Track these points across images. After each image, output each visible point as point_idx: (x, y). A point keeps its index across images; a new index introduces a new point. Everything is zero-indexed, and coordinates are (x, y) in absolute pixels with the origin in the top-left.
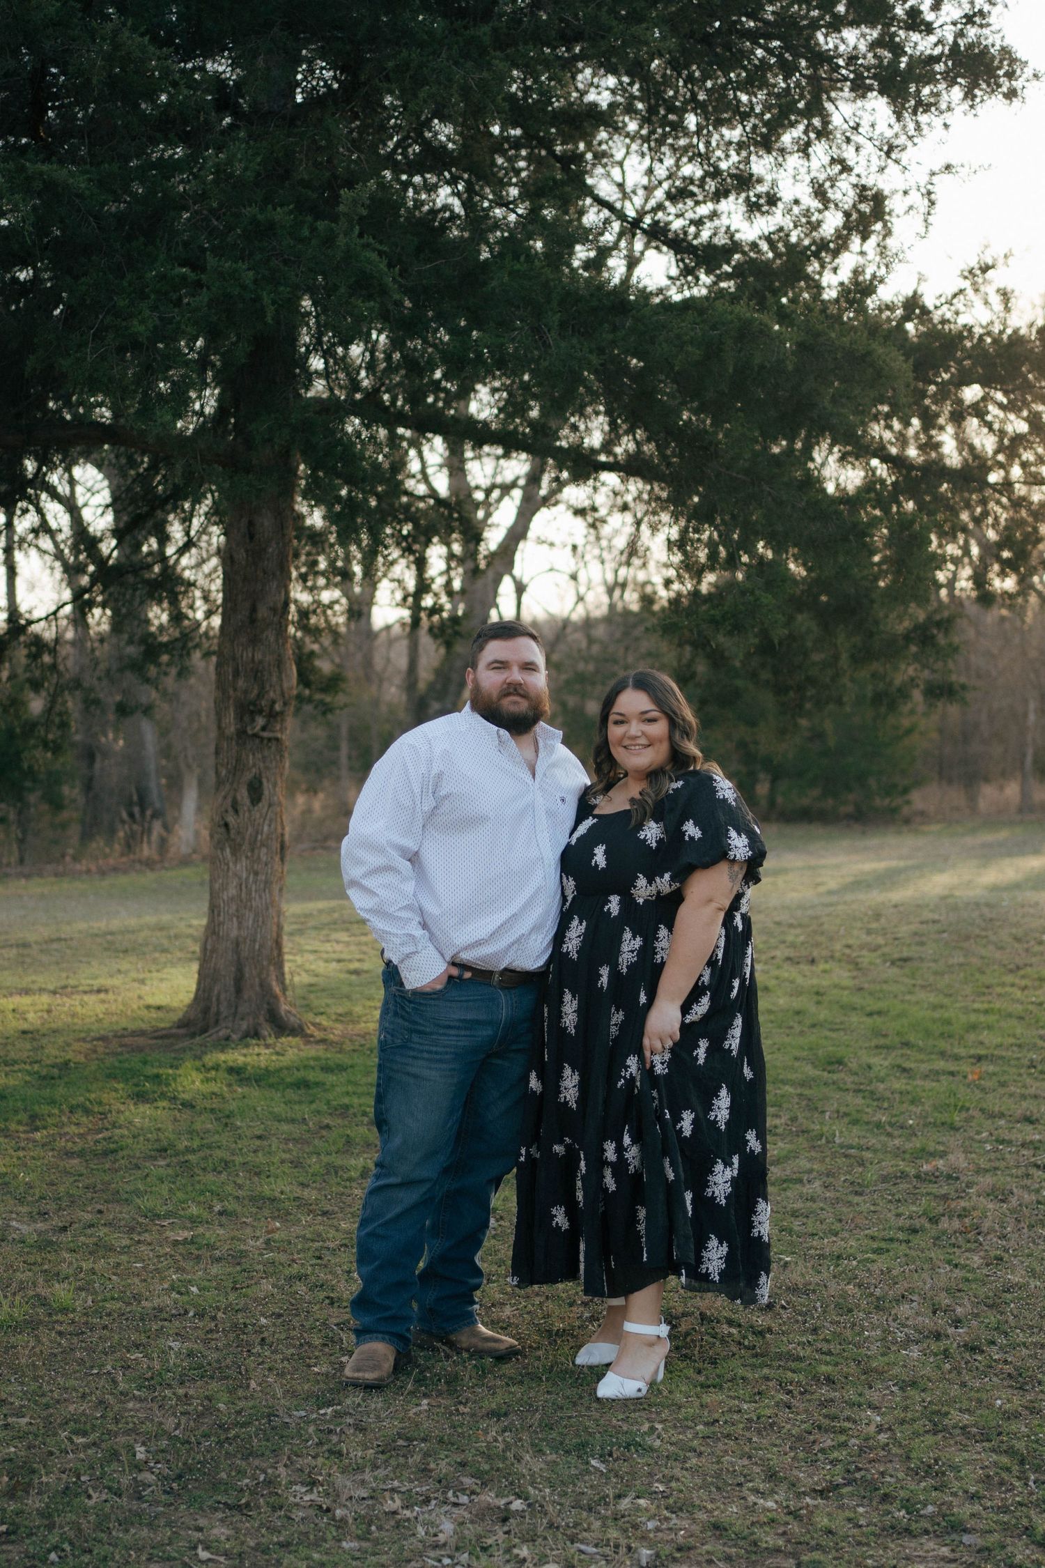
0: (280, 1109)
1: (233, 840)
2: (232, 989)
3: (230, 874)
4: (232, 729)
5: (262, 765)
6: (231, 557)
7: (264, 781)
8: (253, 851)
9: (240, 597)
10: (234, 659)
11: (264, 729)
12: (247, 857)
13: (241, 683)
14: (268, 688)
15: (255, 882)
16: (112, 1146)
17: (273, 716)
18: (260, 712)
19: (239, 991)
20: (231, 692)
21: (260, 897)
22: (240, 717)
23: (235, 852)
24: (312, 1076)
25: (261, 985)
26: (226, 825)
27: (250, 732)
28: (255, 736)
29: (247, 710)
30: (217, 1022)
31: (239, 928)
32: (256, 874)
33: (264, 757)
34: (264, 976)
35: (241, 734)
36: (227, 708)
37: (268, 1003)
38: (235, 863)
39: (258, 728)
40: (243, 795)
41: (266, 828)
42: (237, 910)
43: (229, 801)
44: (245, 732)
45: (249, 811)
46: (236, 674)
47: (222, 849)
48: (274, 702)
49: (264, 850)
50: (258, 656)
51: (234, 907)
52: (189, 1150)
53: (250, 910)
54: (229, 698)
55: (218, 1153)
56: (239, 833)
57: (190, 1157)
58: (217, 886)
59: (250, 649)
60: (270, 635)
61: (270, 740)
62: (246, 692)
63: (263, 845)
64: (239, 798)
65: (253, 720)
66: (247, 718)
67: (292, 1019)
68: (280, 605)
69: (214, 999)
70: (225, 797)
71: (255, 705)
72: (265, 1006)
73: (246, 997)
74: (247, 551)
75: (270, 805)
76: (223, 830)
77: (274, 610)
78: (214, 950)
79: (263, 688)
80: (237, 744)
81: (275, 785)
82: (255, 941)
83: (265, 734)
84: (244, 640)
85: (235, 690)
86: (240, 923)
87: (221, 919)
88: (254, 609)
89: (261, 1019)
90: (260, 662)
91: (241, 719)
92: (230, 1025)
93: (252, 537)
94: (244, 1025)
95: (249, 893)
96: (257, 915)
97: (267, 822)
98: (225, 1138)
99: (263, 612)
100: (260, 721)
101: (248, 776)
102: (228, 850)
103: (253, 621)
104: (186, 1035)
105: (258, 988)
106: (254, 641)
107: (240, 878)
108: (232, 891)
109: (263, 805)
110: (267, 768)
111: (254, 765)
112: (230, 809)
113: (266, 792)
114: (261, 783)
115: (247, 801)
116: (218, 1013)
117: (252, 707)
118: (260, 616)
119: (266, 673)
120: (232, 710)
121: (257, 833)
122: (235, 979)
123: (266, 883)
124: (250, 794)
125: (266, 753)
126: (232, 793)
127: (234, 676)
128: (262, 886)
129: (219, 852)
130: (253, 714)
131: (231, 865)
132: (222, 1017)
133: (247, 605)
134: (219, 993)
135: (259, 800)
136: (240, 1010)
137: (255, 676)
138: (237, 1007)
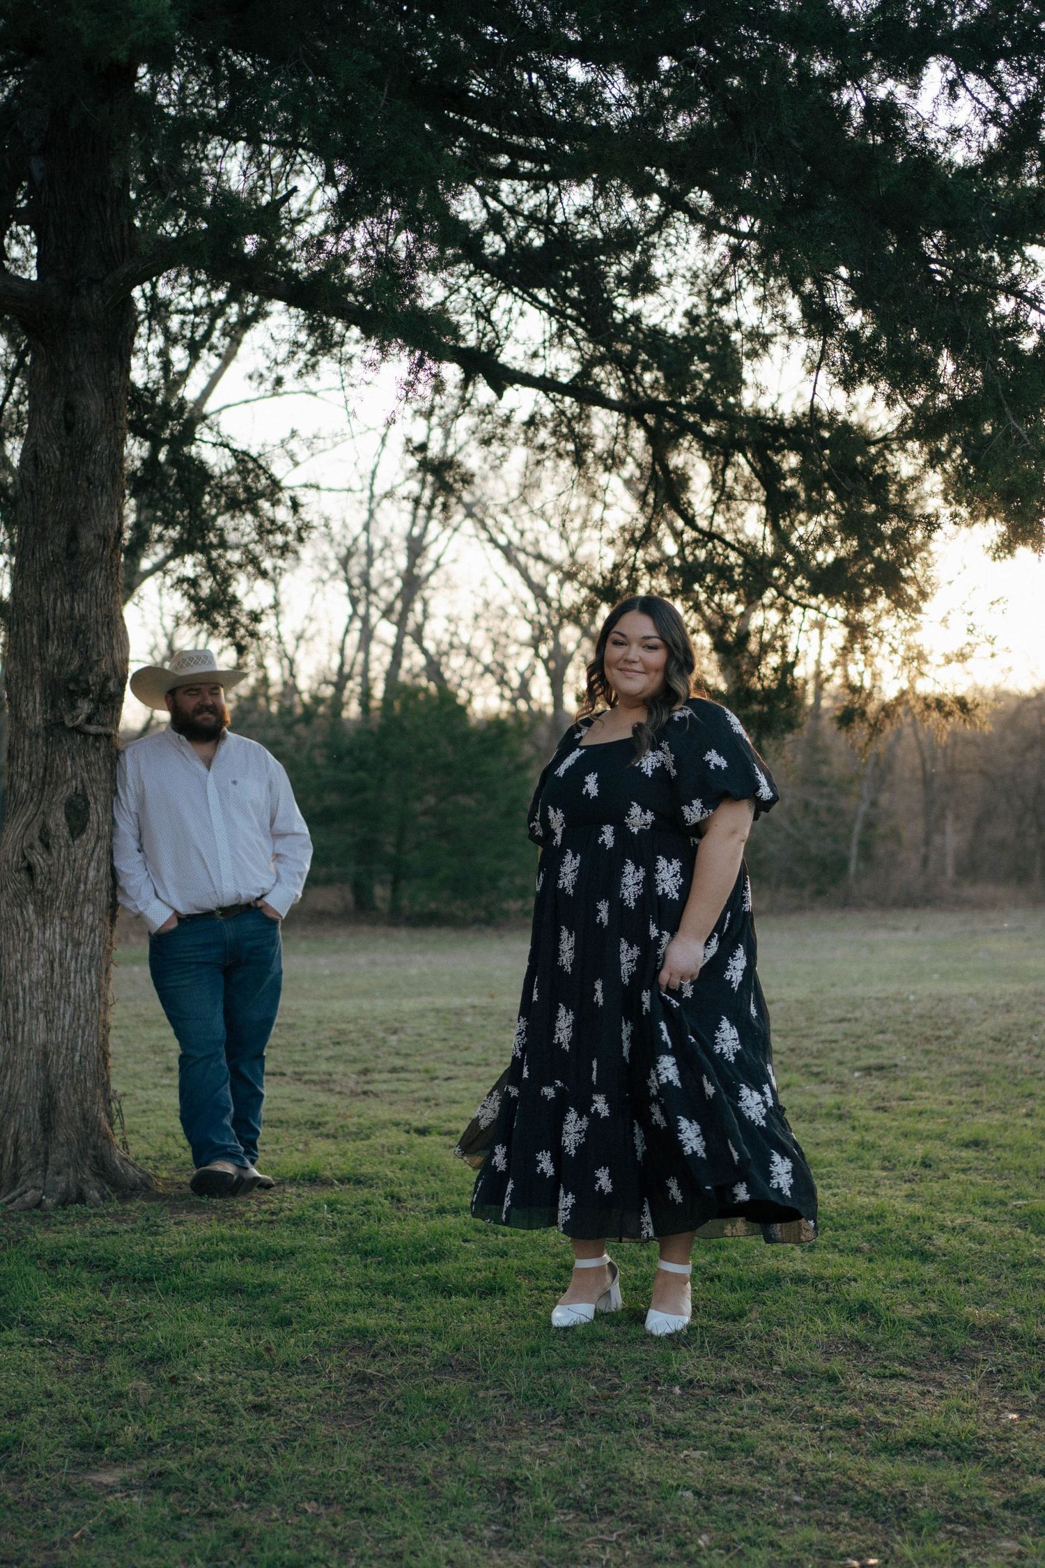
1: (41, 892)
2: (38, 1126)
3: (35, 946)
4: (38, 720)
5: (85, 775)
6: (36, 458)
7: (91, 799)
8: (71, 908)
9: (50, 519)
10: (40, 611)
11: (89, 720)
12: (62, 918)
13: (52, 649)
14: (95, 657)
15: (76, 957)
17: (104, 700)
18: (86, 693)
19: (48, 1127)
20: (37, 664)
22: (51, 702)
23: (41, 910)
25: (84, 1119)
26: (30, 869)
27: (70, 725)
28: (77, 730)
29: (64, 690)
30: (15, 1178)
31: (49, 1030)
32: (77, 944)
33: (89, 764)
34: (88, 1104)
35: (55, 729)
36: (30, 688)
37: (95, 1148)
38: (43, 927)
39: (81, 718)
40: (58, 820)
41: (92, 874)
42: (46, 1002)
43: (35, 831)
44: (59, 724)
45: (69, 846)
46: (45, 635)
47: (21, 906)
48: (107, 679)
49: (89, 908)
50: (80, 609)
51: (40, 997)
53: (67, 1002)
54: (33, 674)
56: (49, 881)
58: (12, 964)
59: (67, 598)
60: (97, 578)
61: (97, 737)
62: (60, 663)
63: (87, 899)
64: (52, 825)
65: (73, 707)
66: (62, 703)
67: (131, 1169)
68: (112, 533)
69: (9, 1142)
70: (28, 826)
71: (77, 682)
72: (91, 1152)
73: (61, 1139)
74: (61, 449)
75: (98, 838)
76: (23, 876)
77: (104, 539)
79: (87, 659)
80: (47, 742)
82: (74, 1049)
83: (92, 729)
84: (57, 583)
85: (43, 659)
87: (20, 1015)
88: (73, 537)
89: (87, 1175)
90: (83, 618)
91: (53, 705)
92: (40, 1182)
93: (70, 427)
94: (62, 1182)
95: (65, 974)
96: (77, 1008)
97: (93, 864)
99: (88, 540)
100: (85, 707)
101: (65, 792)
102: (31, 907)
103: (72, 555)
105: (77, 1124)
106: (74, 586)
107: (51, 952)
108: (38, 972)
109: (89, 837)
110: (93, 780)
111: (74, 776)
112: (37, 843)
113: (93, 818)
114: (87, 804)
115: (64, 831)
116: (17, 1163)
117: (72, 687)
118: (83, 546)
119: (91, 635)
120: (37, 691)
121: (78, 881)
122: (41, 1110)
123: (91, 958)
124: (68, 819)
125: (92, 758)
126: (40, 818)
127: (40, 639)
128: (86, 963)
129: (16, 911)
130: (72, 698)
131: (36, 930)
132: (25, 1169)
133: (64, 529)
134: (17, 1133)
135: (83, 829)
136: (52, 1157)
137: (75, 641)
138: (46, 1154)
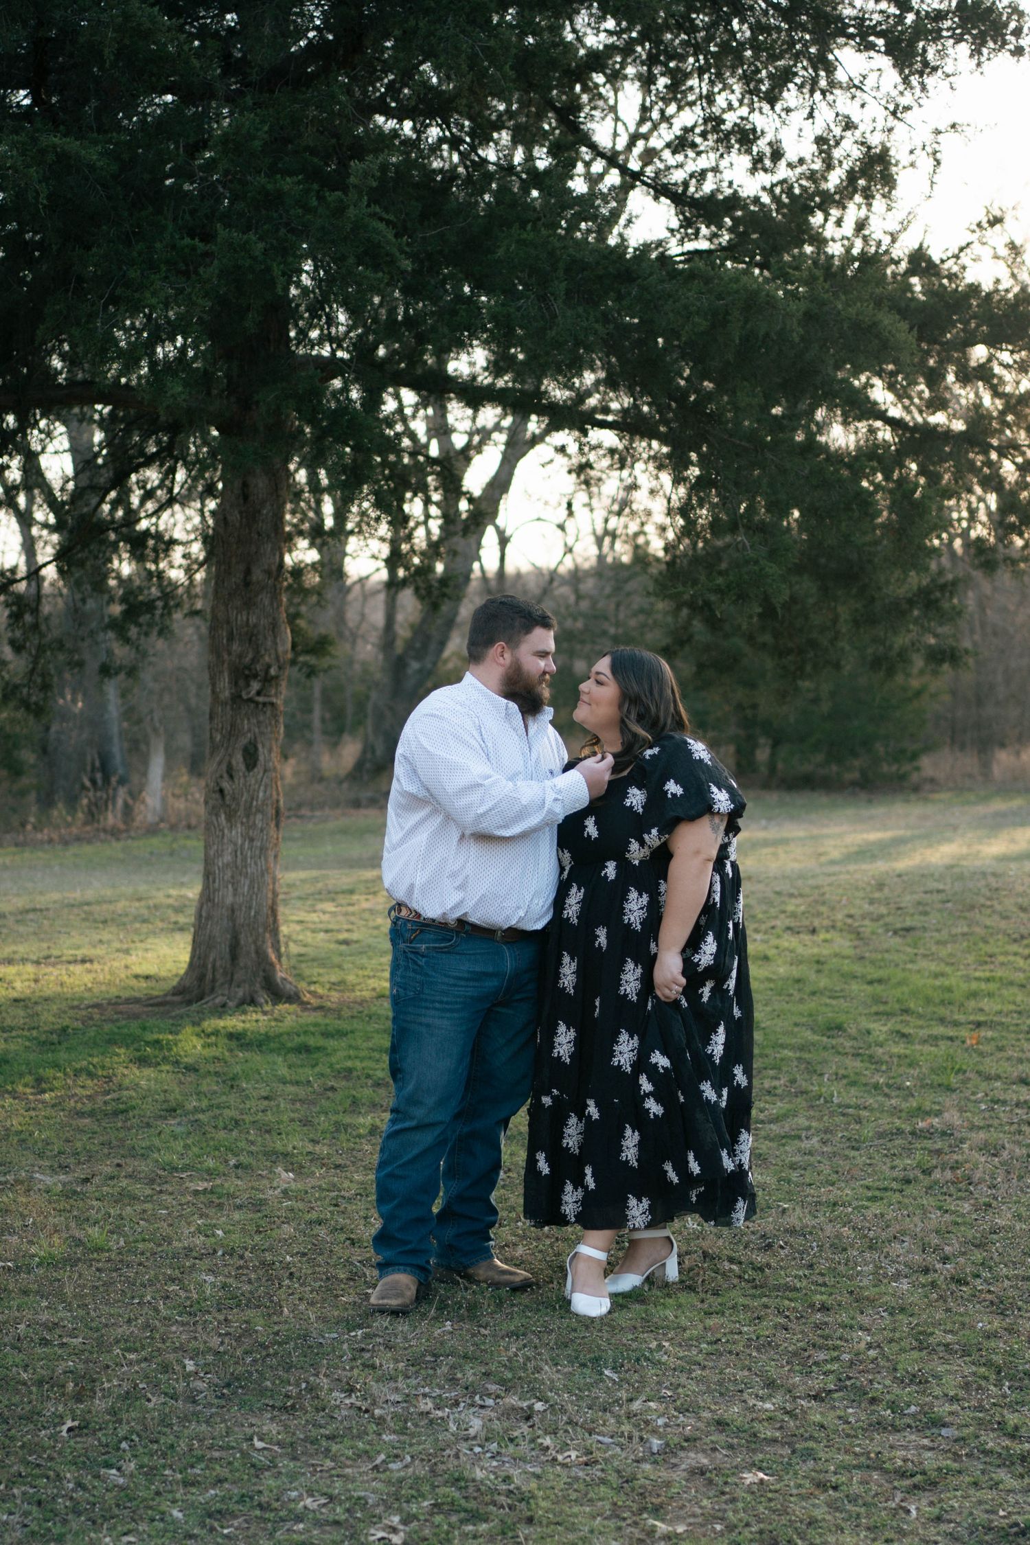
0: (283, 1071)
1: (229, 806)
2: (228, 957)
3: (225, 840)
4: (227, 693)
5: (257, 730)
6: (225, 519)
7: (260, 746)
8: (248, 816)
9: (234, 560)
10: (228, 622)
11: (259, 693)
12: (242, 823)
13: (236, 647)
14: (262, 651)
15: (251, 848)
16: (121, 1106)
17: (268, 680)
18: (255, 676)
19: (234, 957)
20: (226, 657)
21: (256, 864)
22: (234, 682)
23: (230, 818)
24: (312, 1042)
25: (257, 952)
26: (221, 791)
27: (245, 697)
28: (250, 700)
29: (243, 674)
30: (212, 990)
31: (235, 895)
32: (252, 840)
33: (259, 722)
34: (259, 943)
35: (236, 698)
36: (221, 672)
37: (264, 971)
38: (231, 829)
39: (253, 692)
40: (238, 760)
41: (261, 794)
42: (233, 877)
43: (224, 767)
44: (240, 696)
45: (245, 777)
46: (231, 638)
47: (217, 815)
48: (269, 667)
49: (259, 816)
50: (253, 620)
51: (229, 873)
52: (197, 1110)
53: (246, 877)
54: (223, 662)
55: (227, 1113)
56: (234, 799)
57: (201, 1116)
58: (212, 853)
59: (244, 613)
60: (265, 598)
61: (264, 704)
62: (240, 656)
63: (258, 811)
64: (234, 763)
65: (248, 685)
66: (241, 683)
67: (288, 986)
68: (274, 568)
69: (210, 966)
70: (220, 763)
71: (250, 670)
72: (261, 973)
73: (242, 964)
74: (241, 513)
75: (265, 771)
76: (218, 796)
77: (268, 573)
78: (209, 917)
79: (258, 652)
80: (232, 709)
81: (270, 751)
82: (250, 908)
83: (261, 699)
84: (238, 603)
85: (230, 654)
86: (235, 890)
87: (217, 885)
88: (248, 572)
89: (258, 986)
90: (255, 626)
91: (236, 684)
92: (226, 992)
93: (246, 498)
94: (240, 993)
95: (244, 859)
96: (252, 882)
97: (262, 788)
98: (233, 1099)
99: (257, 575)
100: (255, 686)
101: (243, 741)
102: (223, 816)
103: (247, 584)
104: (182, 1003)
105: (253, 955)
106: (249, 604)
107: (235, 844)
108: (227, 858)
109: (259, 770)
110: (262, 733)
111: (249, 730)
112: (225, 775)
113: (261, 758)
114: (256, 749)
115: (242, 767)
116: (214, 980)
117: (247, 672)
118: (254, 578)
119: (260, 637)
120: (226, 674)
121: (252, 799)
122: (231, 946)
123: (261, 849)
124: (245, 759)
125: (261, 718)
126: (227, 758)
127: (228, 640)
128: (258, 852)
129: (214, 818)
130: (248, 679)
131: (226, 831)
132: (218, 984)
133: (242, 567)
134: (215, 960)
135: (255, 765)
136: (235, 977)
137: (250, 640)
138: (232, 975)
